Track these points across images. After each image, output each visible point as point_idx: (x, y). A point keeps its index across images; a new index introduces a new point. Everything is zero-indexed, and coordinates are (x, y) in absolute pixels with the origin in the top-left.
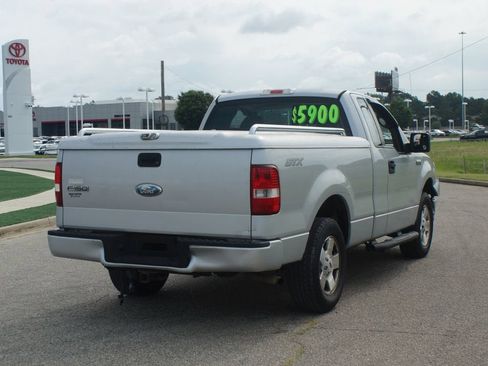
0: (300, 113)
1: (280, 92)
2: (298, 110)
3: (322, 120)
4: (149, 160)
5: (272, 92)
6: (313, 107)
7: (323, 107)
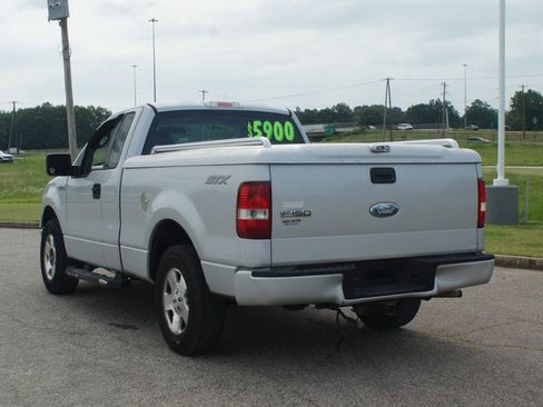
0: (256, 130)
1: (229, 105)
2: (252, 125)
3: (279, 138)
4: (383, 175)
5: (220, 104)
6: (267, 123)
7: (277, 124)
